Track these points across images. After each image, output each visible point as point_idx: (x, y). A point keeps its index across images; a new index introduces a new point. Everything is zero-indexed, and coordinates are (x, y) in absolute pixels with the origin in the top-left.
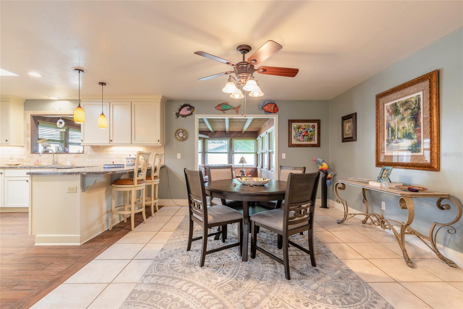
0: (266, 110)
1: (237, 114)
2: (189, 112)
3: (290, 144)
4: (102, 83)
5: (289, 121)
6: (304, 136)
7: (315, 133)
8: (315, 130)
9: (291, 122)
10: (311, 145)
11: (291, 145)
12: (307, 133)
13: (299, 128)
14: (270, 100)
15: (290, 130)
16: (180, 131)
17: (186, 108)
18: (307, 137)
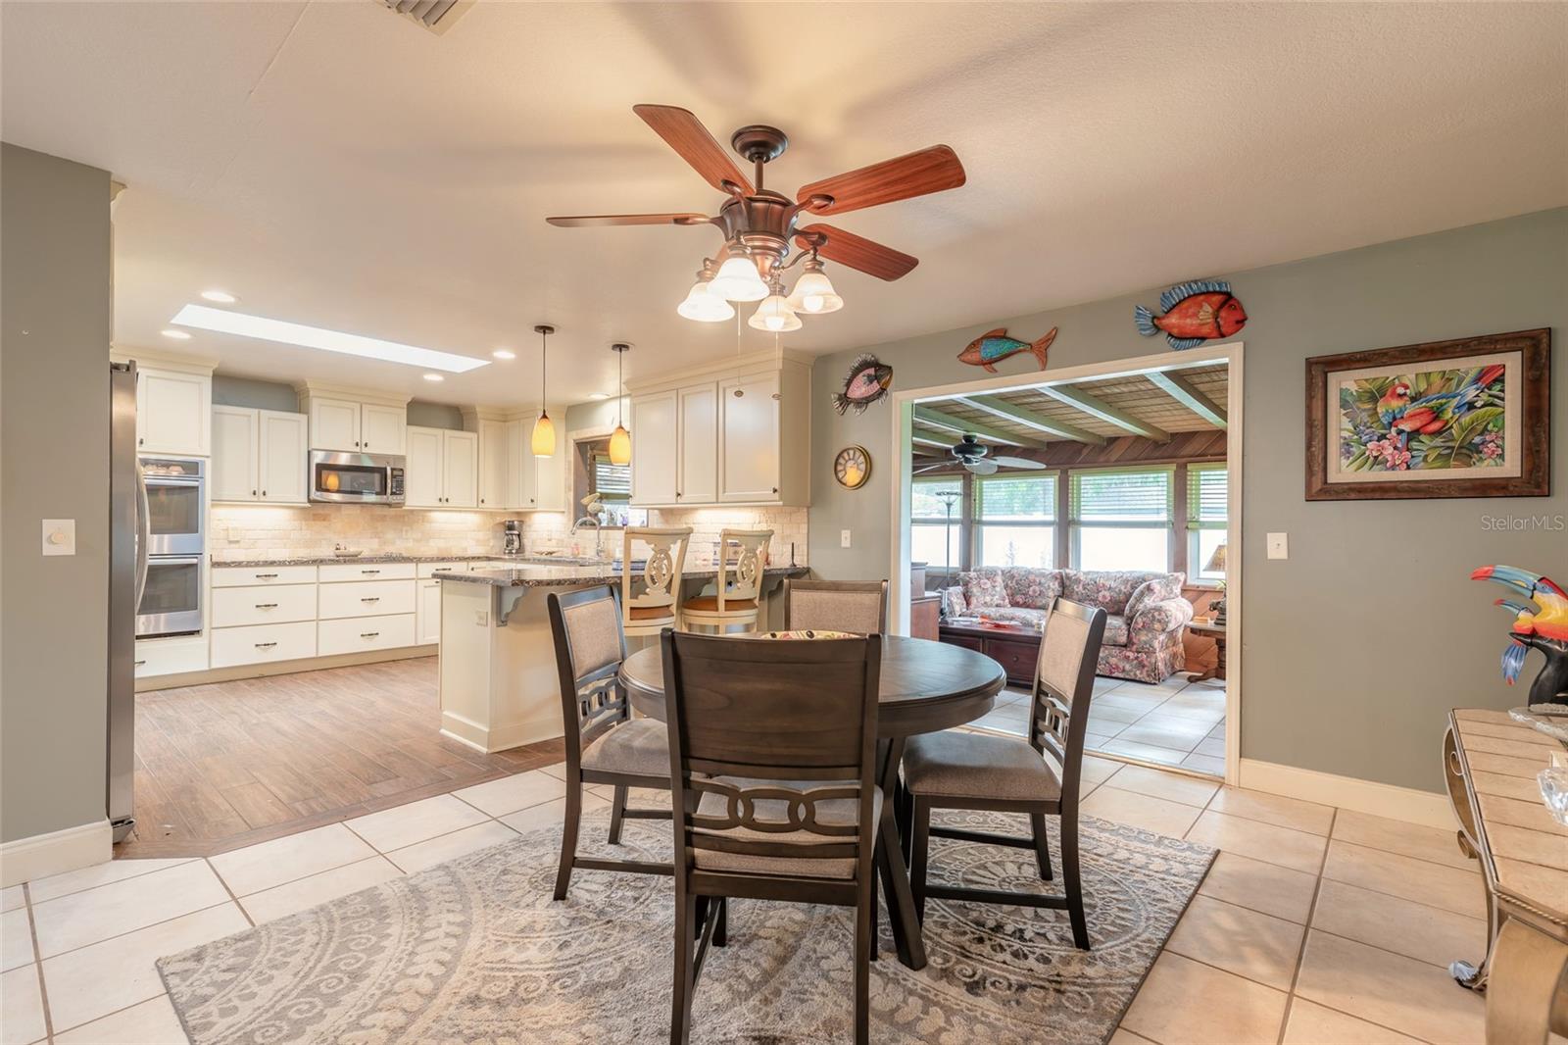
0: (1175, 331)
1: (1043, 370)
2: (876, 386)
3: (1317, 485)
4: (618, 346)
5: (1310, 364)
6: (1413, 435)
7: (1508, 416)
8: (1508, 396)
9: (1320, 367)
10: (1468, 484)
11: (1322, 490)
12: (1436, 418)
13: (1375, 396)
14: (1196, 282)
15: (1318, 414)
16: (848, 454)
17: (861, 374)
18: (1438, 441)
